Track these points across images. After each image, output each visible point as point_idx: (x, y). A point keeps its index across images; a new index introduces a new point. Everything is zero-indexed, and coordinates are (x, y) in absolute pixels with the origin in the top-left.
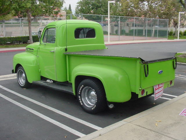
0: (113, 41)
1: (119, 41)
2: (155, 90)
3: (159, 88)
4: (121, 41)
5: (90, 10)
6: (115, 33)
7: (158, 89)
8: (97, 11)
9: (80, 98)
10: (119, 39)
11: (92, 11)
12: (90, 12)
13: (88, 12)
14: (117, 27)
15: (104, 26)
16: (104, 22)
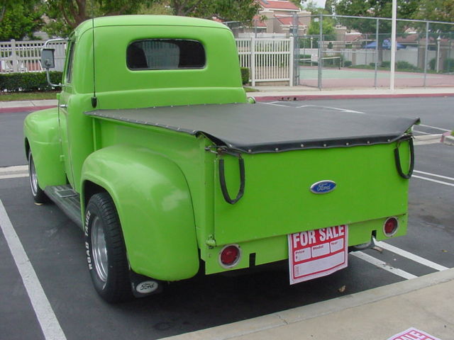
0: (407, 87)
1: (424, 86)
2: (294, 250)
3: (319, 242)
4: (429, 87)
5: (364, 8)
6: (427, 67)
7: (308, 246)
8: (383, 10)
9: (88, 247)
10: (424, 83)
11: (371, 10)
12: (365, 11)
13: (360, 13)
14: (435, 52)
15: (401, 49)
16: (401, 38)
